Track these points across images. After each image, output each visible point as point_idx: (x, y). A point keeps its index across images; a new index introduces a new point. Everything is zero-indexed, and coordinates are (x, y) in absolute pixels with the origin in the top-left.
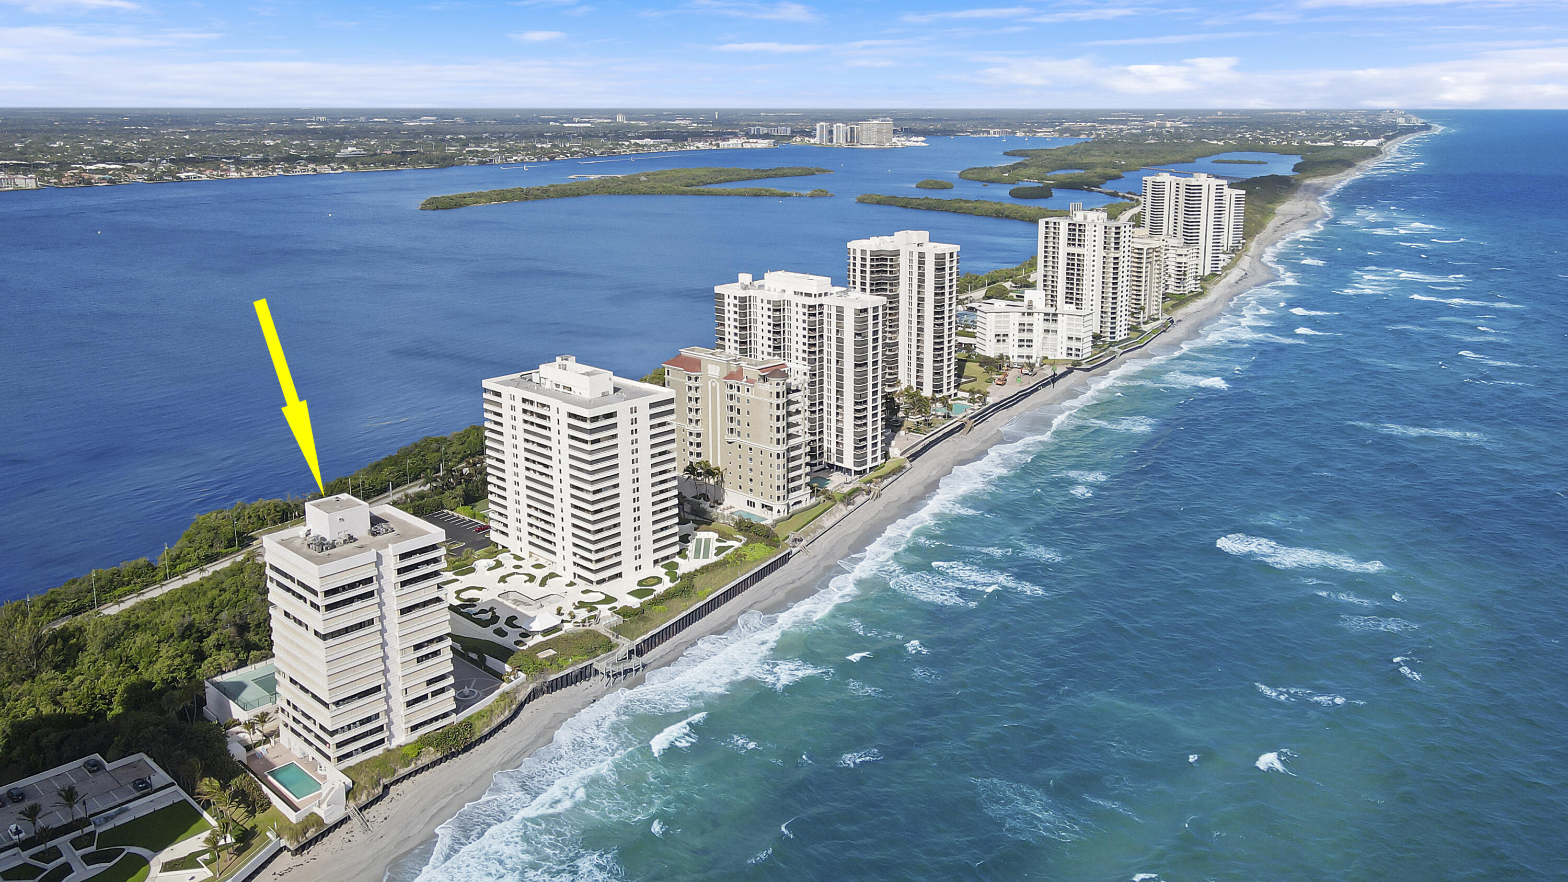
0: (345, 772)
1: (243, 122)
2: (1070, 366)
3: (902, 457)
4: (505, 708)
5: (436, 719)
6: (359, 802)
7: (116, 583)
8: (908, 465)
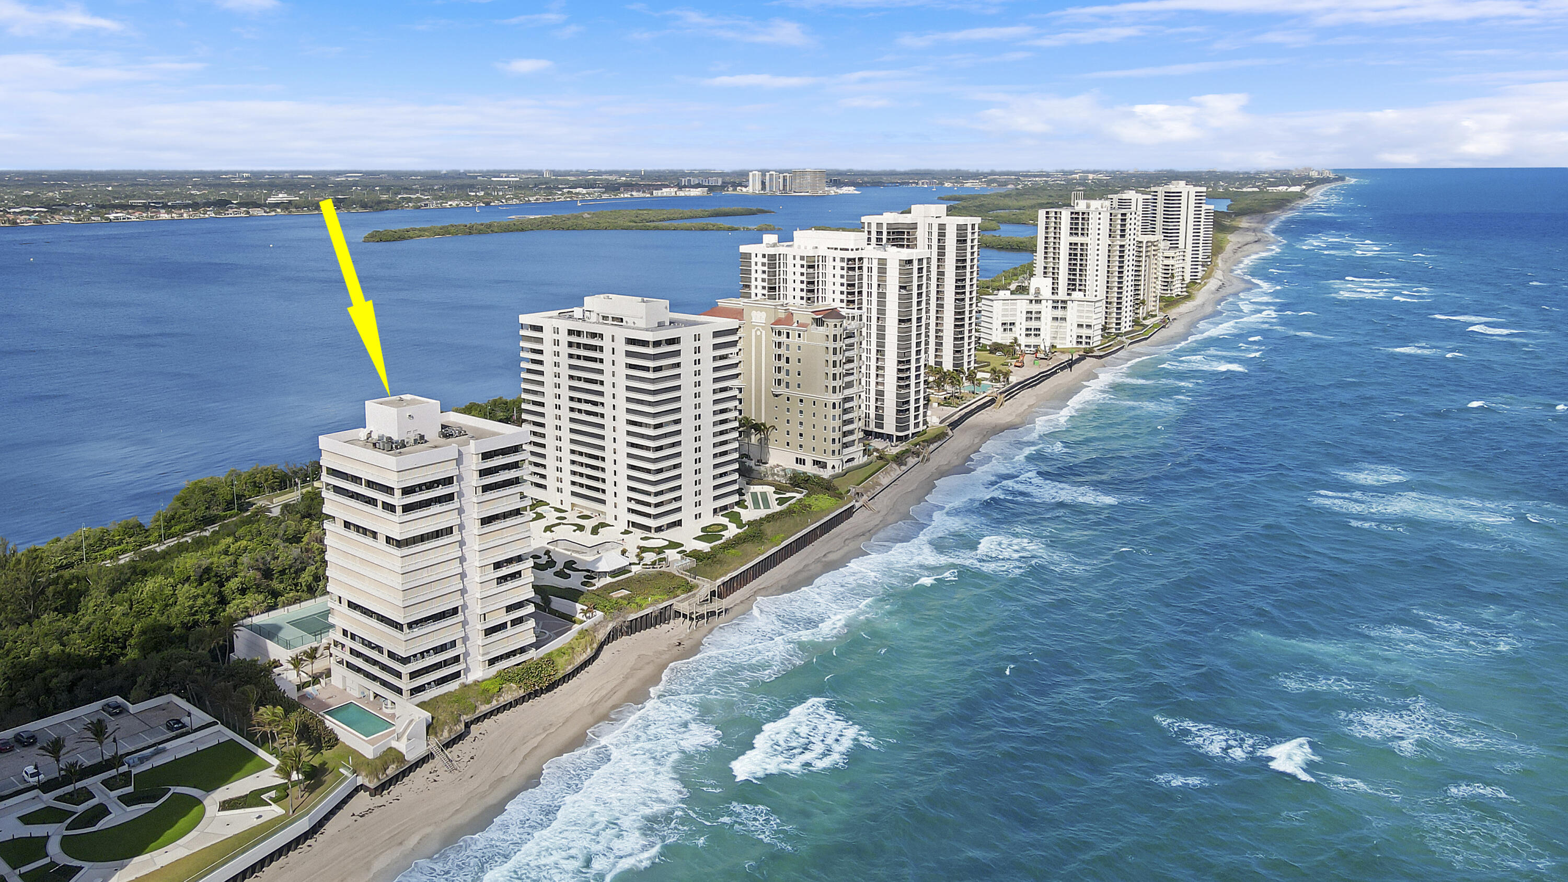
0: (422, 705)
1: (164, 178)
2: (1081, 353)
3: (942, 425)
4: (586, 646)
5: (513, 653)
6: (441, 738)
7: (106, 542)
8: (950, 433)
